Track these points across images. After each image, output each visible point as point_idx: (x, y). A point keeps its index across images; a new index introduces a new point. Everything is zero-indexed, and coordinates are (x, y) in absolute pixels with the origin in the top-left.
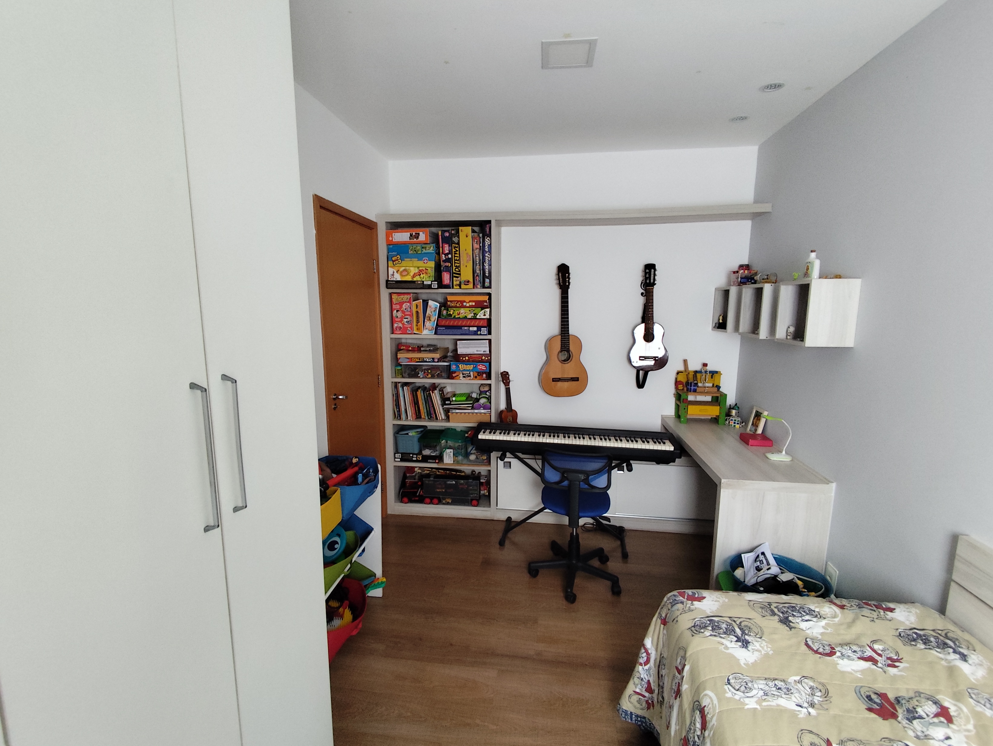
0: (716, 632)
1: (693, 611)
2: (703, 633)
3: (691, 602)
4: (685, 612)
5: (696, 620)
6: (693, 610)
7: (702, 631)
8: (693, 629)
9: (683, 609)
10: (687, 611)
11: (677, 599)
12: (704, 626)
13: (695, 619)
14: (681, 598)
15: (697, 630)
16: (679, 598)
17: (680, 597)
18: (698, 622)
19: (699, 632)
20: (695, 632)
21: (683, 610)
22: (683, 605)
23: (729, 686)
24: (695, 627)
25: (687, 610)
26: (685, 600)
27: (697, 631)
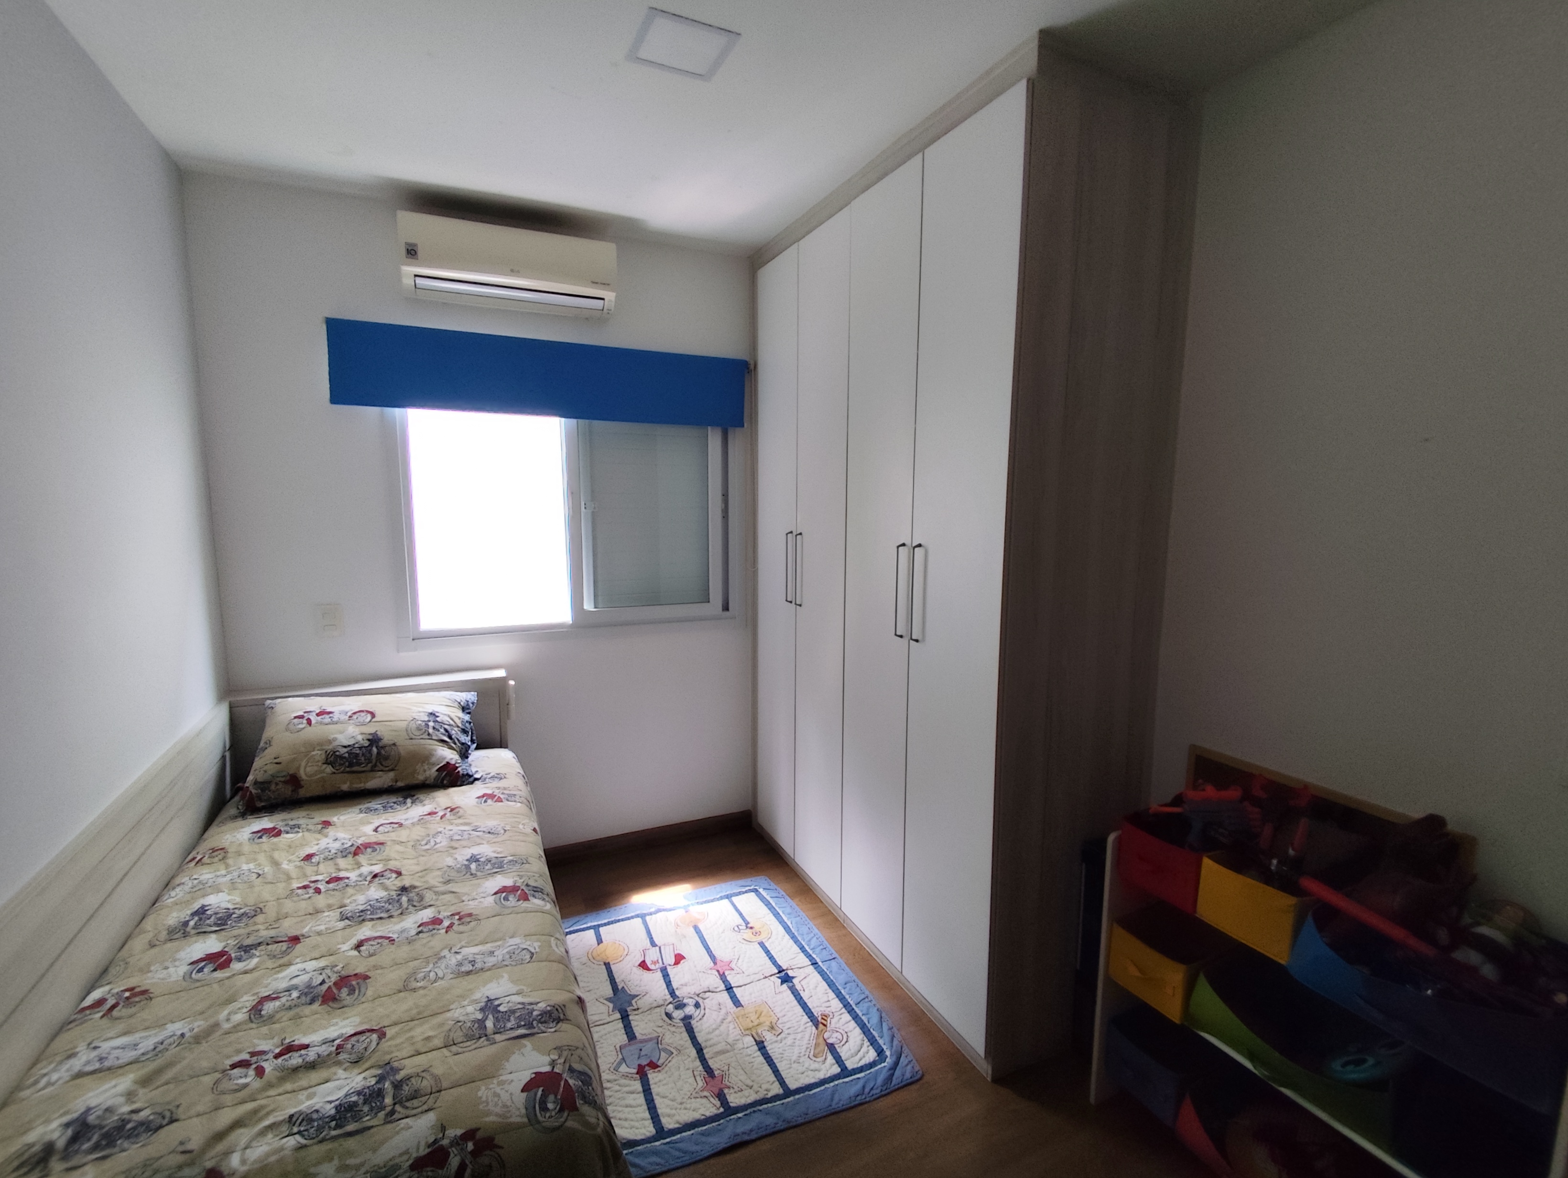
0: (528, 1009)
1: (555, 1047)
2: (549, 1006)
3: (556, 1070)
4: (570, 1048)
5: (553, 1030)
6: (555, 1049)
7: (549, 1008)
8: (562, 1016)
9: (572, 1055)
10: (567, 1048)
11: (580, 1083)
12: (545, 1015)
13: (555, 1031)
14: (571, 1082)
15: (556, 1012)
16: (577, 1083)
17: (573, 1086)
18: (551, 1026)
19: (554, 1007)
20: (559, 1009)
21: (573, 1052)
22: (570, 1066)
23: (533, 951)
24: (559, 1017)
25: (565, 1050)
26: (565, 1076)
27: (557, 1010)
